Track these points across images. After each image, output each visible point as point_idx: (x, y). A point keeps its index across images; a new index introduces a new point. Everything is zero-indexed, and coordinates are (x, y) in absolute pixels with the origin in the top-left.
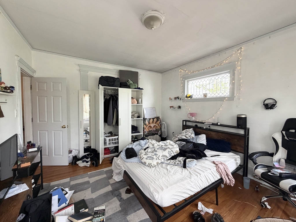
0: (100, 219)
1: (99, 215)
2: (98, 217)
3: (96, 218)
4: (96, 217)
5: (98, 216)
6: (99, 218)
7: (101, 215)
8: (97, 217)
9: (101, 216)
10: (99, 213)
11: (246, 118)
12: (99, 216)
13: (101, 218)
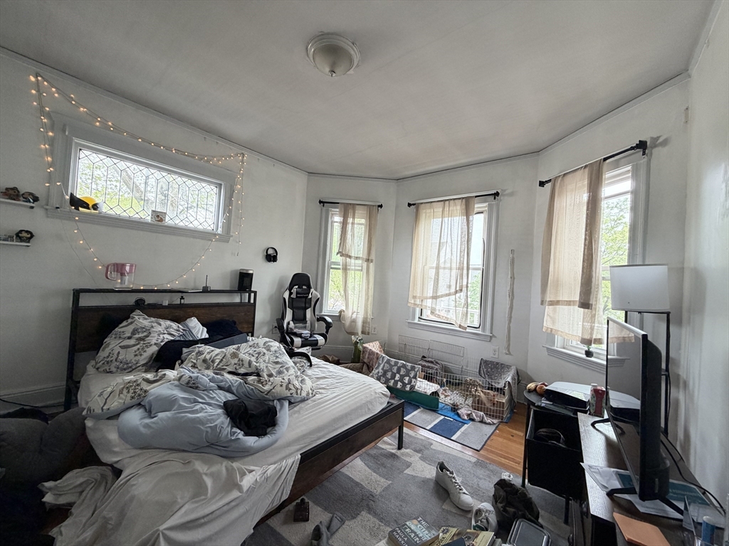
0: (417, 525)
1: (410, 536)
2: (415, 533)
3: (421, 535)
4: (418, 537)
5: (413, 535)
6: (415, 530)
7: (408, 530)
8: (416, 535)
9: (410, 528)
10: (406, 539)
11: (252, 274)
12: (413, 531)
13: (413, 527)
